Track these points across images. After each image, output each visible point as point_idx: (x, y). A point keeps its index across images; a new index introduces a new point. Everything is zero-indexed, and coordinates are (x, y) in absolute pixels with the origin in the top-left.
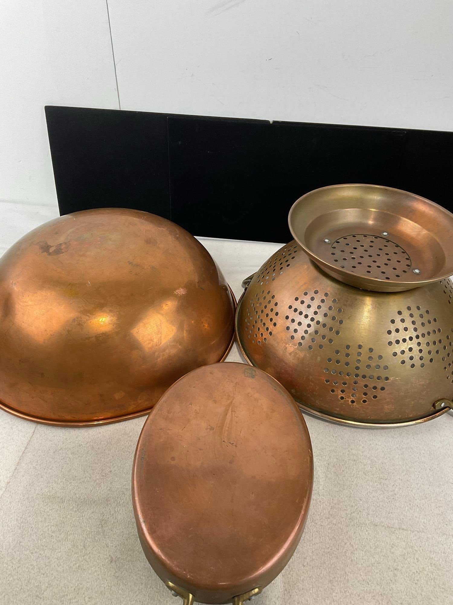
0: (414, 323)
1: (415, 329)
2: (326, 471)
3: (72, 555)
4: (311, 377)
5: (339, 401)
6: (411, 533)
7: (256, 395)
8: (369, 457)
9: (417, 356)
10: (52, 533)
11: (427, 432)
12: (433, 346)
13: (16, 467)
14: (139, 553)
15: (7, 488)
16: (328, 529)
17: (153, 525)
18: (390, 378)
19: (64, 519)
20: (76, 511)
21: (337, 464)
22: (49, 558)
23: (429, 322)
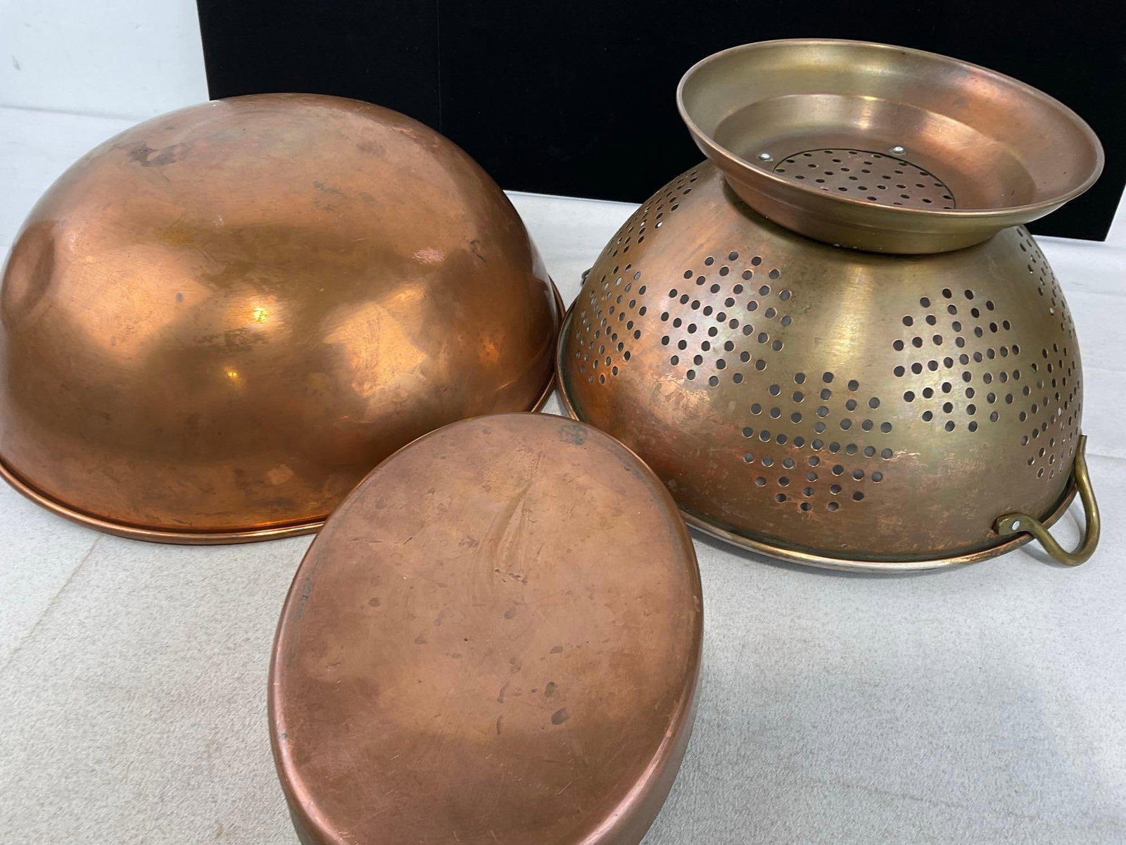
0: (957, 326)
1: (960, 342)
2: (736, 661)
3: (130, 815)
4: (712, 449)
5: (773, 504)
6: (931, 807)
7: (583, 480)
8: (838, 635)
9: (960, 405)
10: (96, 763)
11: (975, 587)
12: (1001, 385)
13: (42, 618)
14: (284, 819)
15: (12, 660)
16: (732, 787)
17: (306, 744)
18: (895, 453)
19: (126, 736)
20: (156, 720)
21: (764, 647)
22: (78, 819)
23: (993, 328)
